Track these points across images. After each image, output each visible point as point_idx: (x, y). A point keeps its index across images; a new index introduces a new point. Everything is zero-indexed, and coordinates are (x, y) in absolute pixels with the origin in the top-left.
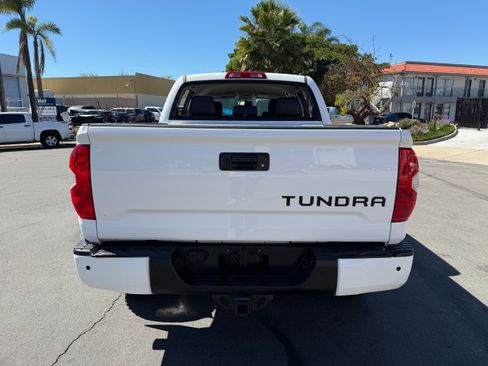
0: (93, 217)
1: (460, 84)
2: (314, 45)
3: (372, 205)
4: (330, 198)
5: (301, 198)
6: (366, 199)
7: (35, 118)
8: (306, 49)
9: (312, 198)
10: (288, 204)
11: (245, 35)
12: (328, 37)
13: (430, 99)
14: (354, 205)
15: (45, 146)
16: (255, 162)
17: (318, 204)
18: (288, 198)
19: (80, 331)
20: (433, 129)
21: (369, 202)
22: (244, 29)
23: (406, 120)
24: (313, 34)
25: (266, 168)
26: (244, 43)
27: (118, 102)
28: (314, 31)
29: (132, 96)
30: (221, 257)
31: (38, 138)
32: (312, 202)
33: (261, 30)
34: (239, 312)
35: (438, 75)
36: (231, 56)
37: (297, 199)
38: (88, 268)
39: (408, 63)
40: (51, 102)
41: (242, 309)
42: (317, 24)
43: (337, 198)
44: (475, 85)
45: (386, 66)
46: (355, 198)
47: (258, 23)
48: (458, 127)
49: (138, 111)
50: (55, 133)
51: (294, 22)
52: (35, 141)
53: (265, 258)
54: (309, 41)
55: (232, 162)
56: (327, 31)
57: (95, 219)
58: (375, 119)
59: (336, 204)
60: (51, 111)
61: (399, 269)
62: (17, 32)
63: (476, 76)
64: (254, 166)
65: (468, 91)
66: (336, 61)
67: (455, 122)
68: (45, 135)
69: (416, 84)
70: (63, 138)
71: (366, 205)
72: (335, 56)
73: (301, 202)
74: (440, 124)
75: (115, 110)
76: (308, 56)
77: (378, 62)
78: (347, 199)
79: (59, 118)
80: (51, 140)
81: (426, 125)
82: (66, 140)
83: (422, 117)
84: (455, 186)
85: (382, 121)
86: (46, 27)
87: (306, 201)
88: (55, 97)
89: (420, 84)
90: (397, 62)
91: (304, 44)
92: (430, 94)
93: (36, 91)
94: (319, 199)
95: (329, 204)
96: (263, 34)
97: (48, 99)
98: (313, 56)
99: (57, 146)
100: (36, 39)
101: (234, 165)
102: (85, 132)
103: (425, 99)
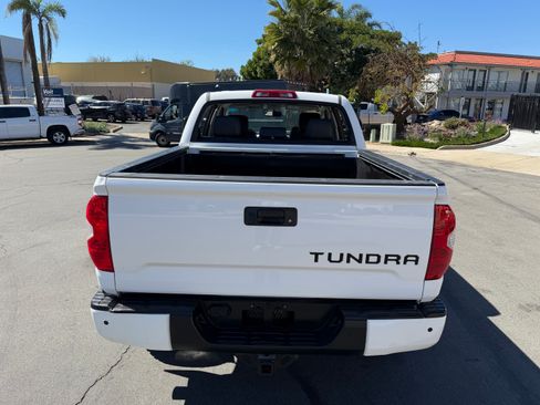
0: (111, 269)
1: (516, 78)
2: (353, 31)
3: (405, 263)
4: (361, 256)
5: (330, 255)
6: (399, 257)
7: (41, 110)
8: (344, 36)
9: (342, 255)
10: (316, 260)
11: (276, 20)
12: (369, 20)
13: (480, 94)
14: (386, 262)
15: (53, 144)
16: (282, 217)
17: (348, 261)
18: (317, 255)
19: (97, 376)
20: (482, 131)
21: (402, 261)
22: (274, 14)
23: (453, 119)
24: (352, 18)
25: (294, 224)
26: (274, 29)
27: (132, 91)
28: (353, 15)
29: (148, 85)
30: (244, 313)
31: (44, 133)
32: (341, 259)
33: (293, 15)
34: (264, 372)
35: (490, 67)
36: (259, 42)
37: (326, 256)
38: (106, 323)
39: (457, 52)
40: (58, 92)
41: (266, 369)
42: (356, 6)
43: (368, 256)
44: (532, 79)
45: (433, 56)
46: (387, 256)
47: (289, 7)
48: (511, 128)
49: (154, 103)
50: (63, 129)
51: (331, 6)
52: (41, 137)
53: (291, 314)
54: (347, 27)
55: (258, 216)
56: (367, 15)
57: (113, 271)
58: (419, 116)
59: (367, 262)
60: (59, 103)
61: (430, 330)
62: (20, 13)
63: (533, 69)
64: (281, 221)
65: (524, 86)
66: (377, 51)
67: (507, 121)
68: (52, 130)
69: (466, 77)
70: (72, 134)
71: (398, 263)
72: (375, 43)
73: (329, 259)
74: (490, 125)
75: (129, 101)
76: (346, 43)
77: (424, 52)
78: (379, 257)
79: (68, 112)
80: (59, 137)
81: (474, 126)
82: (76, 136)
83: (471, 115)
84: (502, 202)
85: (426, 119)
86: (51, 9)
87: (335, 257)
88: (63, 84)
89: (471, 78)
90: (445, 51)
91: (341, 30)
92: (481, 89)
93: (41, 77)
94: (349, 256)
95: (360, 261)
96: (296, 20)
97: (54, 90)
98: (351, 44)
99: (66, 143)
100: (41, 21)
101: (260, 220)
102: (103, 183)
103: (474, 94)
